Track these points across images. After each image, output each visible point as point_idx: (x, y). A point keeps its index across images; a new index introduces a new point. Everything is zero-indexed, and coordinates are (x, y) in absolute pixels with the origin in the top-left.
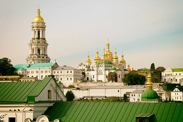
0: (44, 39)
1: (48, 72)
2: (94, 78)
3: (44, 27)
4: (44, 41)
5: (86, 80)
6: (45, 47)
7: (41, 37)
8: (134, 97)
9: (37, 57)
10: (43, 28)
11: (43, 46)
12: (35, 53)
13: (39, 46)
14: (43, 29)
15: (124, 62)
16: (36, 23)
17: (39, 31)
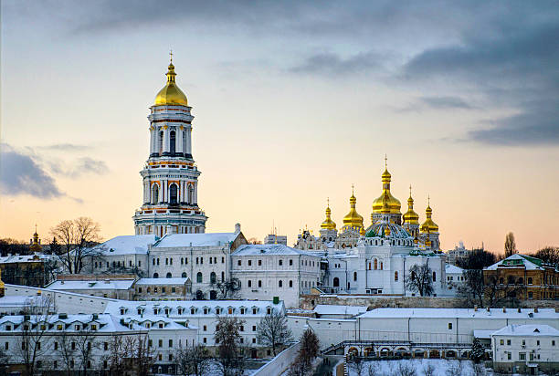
0: (189, 156)
1: (219, 261)
2: (355, 279)
3: (186, 118)
4: (188, 162)
5: (331, 285)
6: (192, 180)
7: (179, 149)
8: (510, 347)
9: (168, 211)
10: (185, 122)
11: (186, 179)
12: (160, 200)
13: (174, 179)
14: (185, 125)
15: (434, 229)
16: (163, 107)
17: (173, 134)
